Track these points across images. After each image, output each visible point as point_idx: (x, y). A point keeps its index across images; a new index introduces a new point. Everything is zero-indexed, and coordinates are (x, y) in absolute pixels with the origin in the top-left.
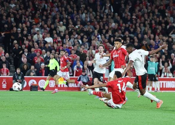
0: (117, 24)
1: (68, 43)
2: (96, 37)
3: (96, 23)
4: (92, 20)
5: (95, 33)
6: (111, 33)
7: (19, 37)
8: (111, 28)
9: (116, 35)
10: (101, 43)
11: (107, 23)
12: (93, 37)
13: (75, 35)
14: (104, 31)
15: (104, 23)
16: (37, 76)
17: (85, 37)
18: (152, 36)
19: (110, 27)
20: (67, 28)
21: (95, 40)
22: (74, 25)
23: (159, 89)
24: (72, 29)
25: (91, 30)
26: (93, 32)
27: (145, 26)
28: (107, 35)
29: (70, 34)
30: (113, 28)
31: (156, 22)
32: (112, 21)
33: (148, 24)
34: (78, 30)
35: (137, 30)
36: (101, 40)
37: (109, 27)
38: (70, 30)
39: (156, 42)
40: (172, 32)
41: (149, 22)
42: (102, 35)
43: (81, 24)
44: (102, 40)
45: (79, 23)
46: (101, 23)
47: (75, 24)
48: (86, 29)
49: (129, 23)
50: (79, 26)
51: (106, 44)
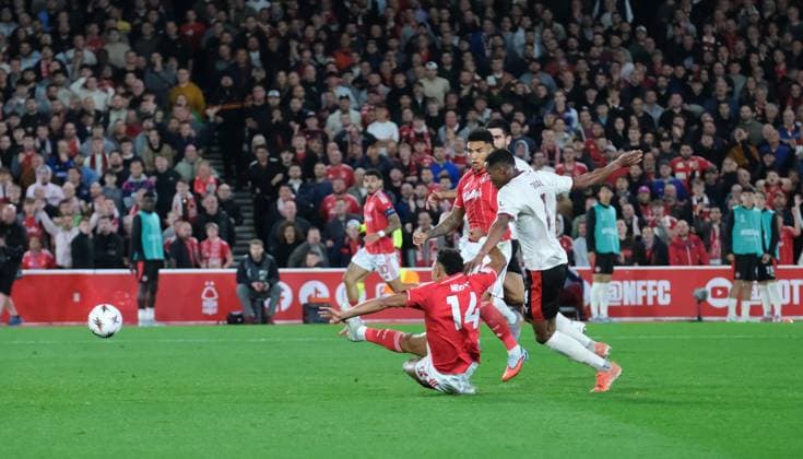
0: (642, 68)
1: (453, 143)
2: (558, 115)
3: (563, 63)
4: (551, 55)
5: (555, 104)
6: (618, 101)
7: (274, 120)
8: (619, 82)
9: (635, 108)
10: (574, 140)
11: (606, 64)
12: (549, 119)
13: (481, 113)
14: (592, 94)
15: (595, 63)
16: (331, 266)
17: (520, 116)
18: (773, 109)
19: (616, 78)
20: (455, 86)
21: (555, 131)
22: (479, 74)
23: (778, 311)
24: (473, 89)
25: (543, 92)
26: (550, 97)
27: (747, 70)
28: (603, 110)
29: (464, 107)
30: (626, 82)
31: (788, 55)
32: (625, 54)
33: (761, 64)
34: (495, 92)
35: (714, 89)
36: (580, 128)
37: (609, 76)
38: (465, 92)
39: (783, 133)
41: (763, 59)
42: (585, 108)
43: (506, 69)
44: (584, 127)
45: (498, 64)
46: (582, 65)
47: (484, 70)
48: (523, 87)
49: (689, 62)
50: (499, 76)
51: (595, 141)
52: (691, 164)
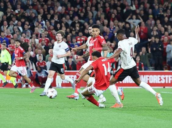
0: (64, 8)
1: (6, 31)
2: (40, 23)
3: (39, 6)
4: (35, 4)
5: (38, 19)
6: (57, 18)
8: (57, 12)
9: (63, 20)
10: (45, 31)
11: (53, 7)
12: (36, 24)
13: (14, 22)
14: (49, 16)
15: (49, 6)
17: (27, 23)
18: (106, 21)
19: (56, 11)
21: (38, 28)
22: (13, 10)
24: (11, 14)
25: (34, 15)
26: (36, 17)
27: (97, 10)
28: (53, 21)
29: (9, 19)
30: (59, 12)
31: (110, 4)
32: (58, 4)
33: (101, 7)
34: (18, 15)
35: (88, 15)
36: (46, 27)
37: (54, 11)
38: (9, 15)
39: (110, 29)
40: (129, 17)
41: (102, 6)
42: (47, 21)
43: (21, 8)
45: (19, 6)
46: (45, 7)
47: (15, 8)
48: (28, 13)
49: (78, 6)
50: (19, 10)
51: (51, 31)
52: (83, 39)
